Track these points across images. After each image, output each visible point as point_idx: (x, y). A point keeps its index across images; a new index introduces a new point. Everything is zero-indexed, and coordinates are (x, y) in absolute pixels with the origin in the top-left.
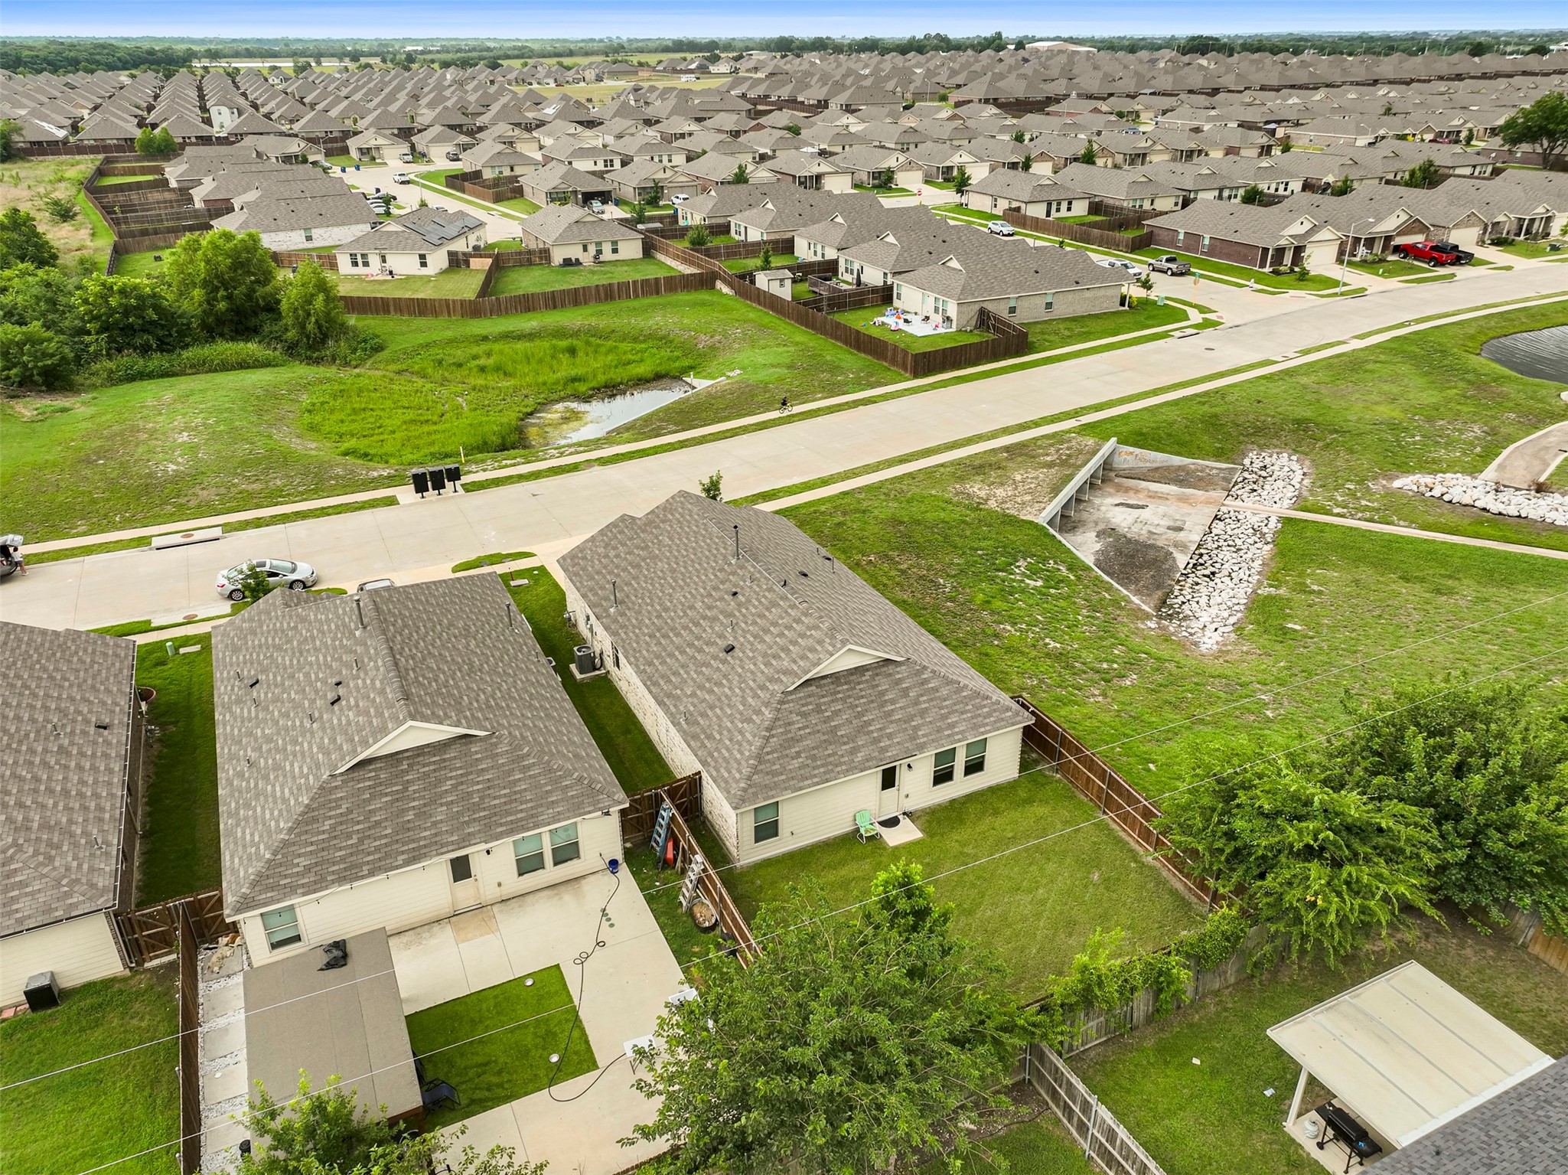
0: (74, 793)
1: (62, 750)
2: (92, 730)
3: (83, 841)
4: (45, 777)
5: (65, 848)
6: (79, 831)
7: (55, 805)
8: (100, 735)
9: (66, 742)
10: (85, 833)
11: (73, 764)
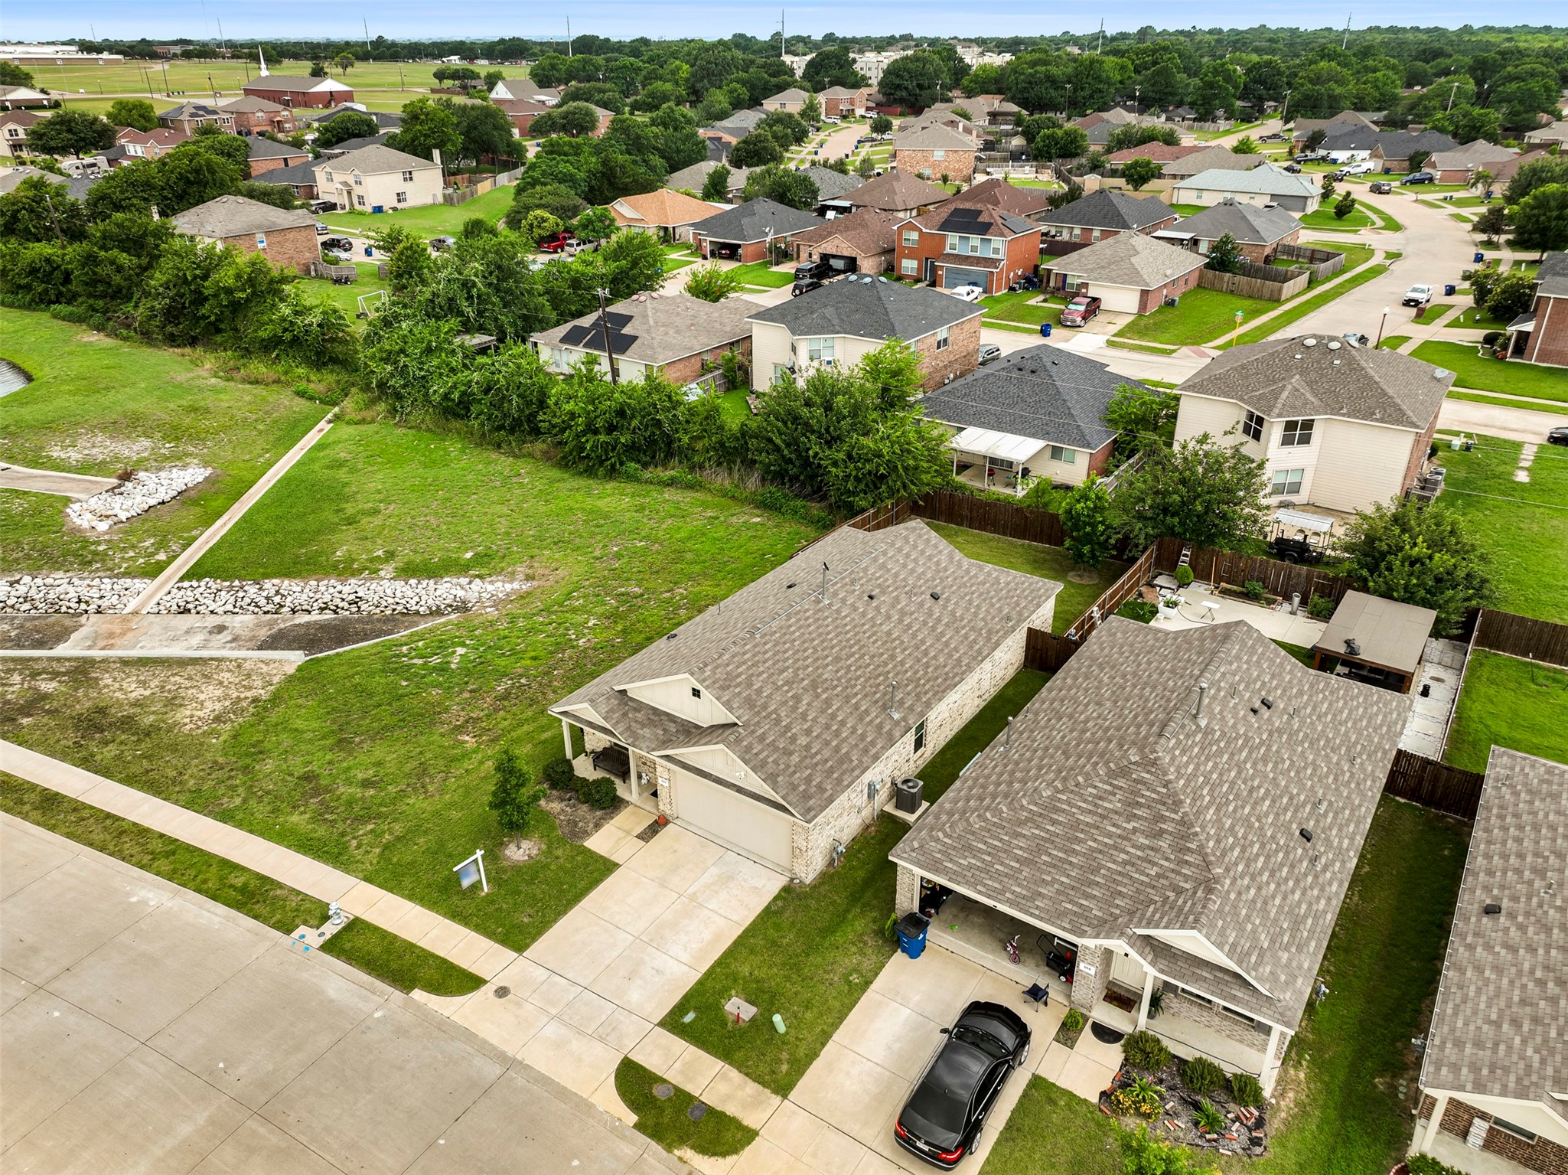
0: (1528, 828)
1: (1541, 873)
2: (1505, 904)
3: (1519, 787)
4: (1559, 841)
5: (1536, 781)
6: (1523, 795)
7: (1546, 815)
8: (1496, 898)
9: (1537, 884)
10: (1517, 794)
11: (1529, 859)
